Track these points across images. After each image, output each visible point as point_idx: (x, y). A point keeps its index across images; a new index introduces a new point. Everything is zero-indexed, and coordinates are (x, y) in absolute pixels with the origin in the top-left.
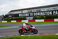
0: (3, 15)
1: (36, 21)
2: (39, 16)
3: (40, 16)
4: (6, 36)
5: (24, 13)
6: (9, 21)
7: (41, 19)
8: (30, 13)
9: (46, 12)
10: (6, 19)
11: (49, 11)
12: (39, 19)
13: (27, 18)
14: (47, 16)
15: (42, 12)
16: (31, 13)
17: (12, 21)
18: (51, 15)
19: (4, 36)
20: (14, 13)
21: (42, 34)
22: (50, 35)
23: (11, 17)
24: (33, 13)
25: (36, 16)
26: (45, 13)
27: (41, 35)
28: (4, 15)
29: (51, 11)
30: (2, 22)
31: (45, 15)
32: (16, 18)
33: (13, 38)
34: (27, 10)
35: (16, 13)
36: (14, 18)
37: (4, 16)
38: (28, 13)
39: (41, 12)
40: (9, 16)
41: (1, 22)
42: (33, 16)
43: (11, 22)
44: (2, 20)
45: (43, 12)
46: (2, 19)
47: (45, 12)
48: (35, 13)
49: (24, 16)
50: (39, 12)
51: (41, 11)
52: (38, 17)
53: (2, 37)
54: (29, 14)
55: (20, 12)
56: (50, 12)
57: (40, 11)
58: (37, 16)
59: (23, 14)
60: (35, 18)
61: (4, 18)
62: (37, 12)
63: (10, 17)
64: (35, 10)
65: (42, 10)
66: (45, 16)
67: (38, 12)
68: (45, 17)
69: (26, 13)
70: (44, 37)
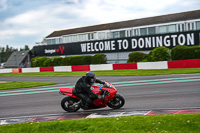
0: (27, 47)
1: (141, 65)
2: (148, 49)
3: (152, 48)
4: (38, 119)
5: (99, 41)
6: (47, 67)
7: (157, 60)
8: (120, 41)
9: (174, 37)
10: (36, 60)
11: (185, 33)
12: (150, 60)
13: (109, 56)
14: (178, 50)
15: (159, 35)
16: (123, 39)
17: (57, 69)
18: (190, 45)
19: (30, 120)
20: (65, 42)
21: (160, 111)
22: (189, 114)
23: (53, 54)
24: (129, 39)
25: (138, 48)
26: (171, 39)
27: (158, 115)
28: (31, 48)
29: (190, 32)
30: (24, 70)
31: (171, 47)
32: (72, 59)
33: (62, 124)
34: (108, 31)
35: (70, 41)
36: (63, 57)
37: (30, 53)
38: (110, 40)
39: (155, 36)
40: (47, 51)
41: (20, 71)
42: (130, 49)
43: (53, 70)
44: (24, 63)
45: (164, 35)
46: (24, 61)
47: (170, 34)
48: (137, 38)
49: (100, 52)
50: (151, 36)
51: (157, 32)
52: (147, 53)
53: (23, 121)
54: (117, 44)
55: (84, 37)
56: (188, 35)
57: (152, 33)
58: (144, 49)
59: (94, 42)
60: (137, 57)
61: (31, 57)
62: (144, 37)
63: (49, 54)
64: (137, 30)
65: (161, 28)
66: (169, 51)
67: (148, 36)
68: (172, 53)
69: (103, 41)
70: (168, 121)
